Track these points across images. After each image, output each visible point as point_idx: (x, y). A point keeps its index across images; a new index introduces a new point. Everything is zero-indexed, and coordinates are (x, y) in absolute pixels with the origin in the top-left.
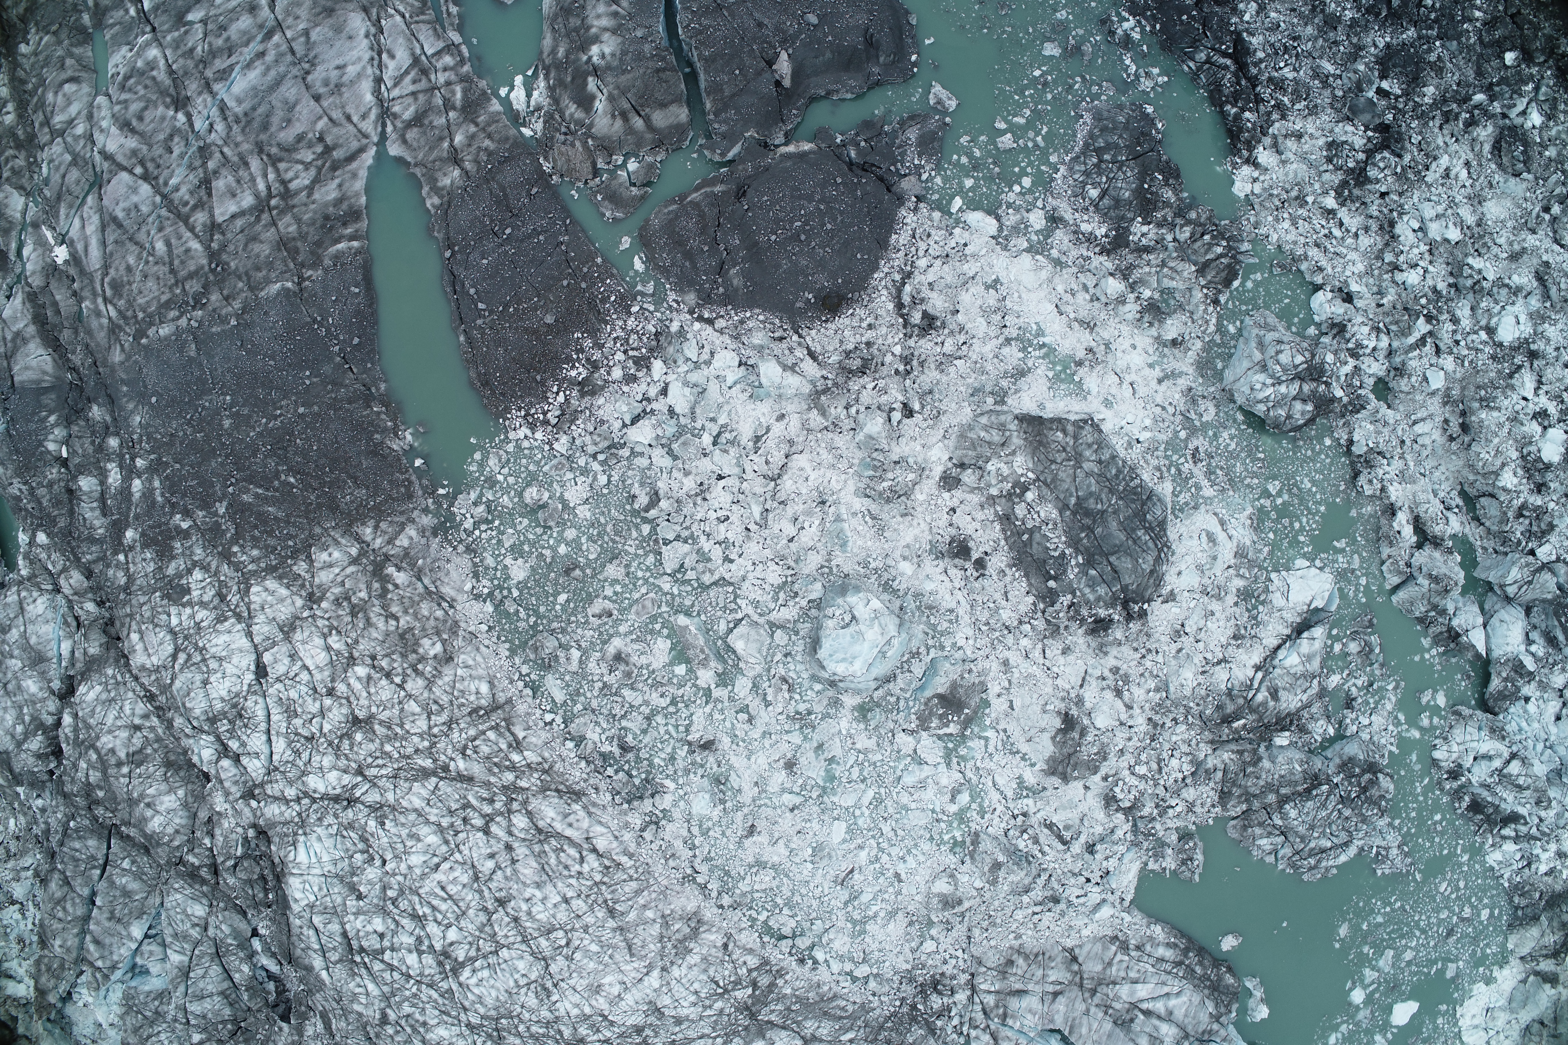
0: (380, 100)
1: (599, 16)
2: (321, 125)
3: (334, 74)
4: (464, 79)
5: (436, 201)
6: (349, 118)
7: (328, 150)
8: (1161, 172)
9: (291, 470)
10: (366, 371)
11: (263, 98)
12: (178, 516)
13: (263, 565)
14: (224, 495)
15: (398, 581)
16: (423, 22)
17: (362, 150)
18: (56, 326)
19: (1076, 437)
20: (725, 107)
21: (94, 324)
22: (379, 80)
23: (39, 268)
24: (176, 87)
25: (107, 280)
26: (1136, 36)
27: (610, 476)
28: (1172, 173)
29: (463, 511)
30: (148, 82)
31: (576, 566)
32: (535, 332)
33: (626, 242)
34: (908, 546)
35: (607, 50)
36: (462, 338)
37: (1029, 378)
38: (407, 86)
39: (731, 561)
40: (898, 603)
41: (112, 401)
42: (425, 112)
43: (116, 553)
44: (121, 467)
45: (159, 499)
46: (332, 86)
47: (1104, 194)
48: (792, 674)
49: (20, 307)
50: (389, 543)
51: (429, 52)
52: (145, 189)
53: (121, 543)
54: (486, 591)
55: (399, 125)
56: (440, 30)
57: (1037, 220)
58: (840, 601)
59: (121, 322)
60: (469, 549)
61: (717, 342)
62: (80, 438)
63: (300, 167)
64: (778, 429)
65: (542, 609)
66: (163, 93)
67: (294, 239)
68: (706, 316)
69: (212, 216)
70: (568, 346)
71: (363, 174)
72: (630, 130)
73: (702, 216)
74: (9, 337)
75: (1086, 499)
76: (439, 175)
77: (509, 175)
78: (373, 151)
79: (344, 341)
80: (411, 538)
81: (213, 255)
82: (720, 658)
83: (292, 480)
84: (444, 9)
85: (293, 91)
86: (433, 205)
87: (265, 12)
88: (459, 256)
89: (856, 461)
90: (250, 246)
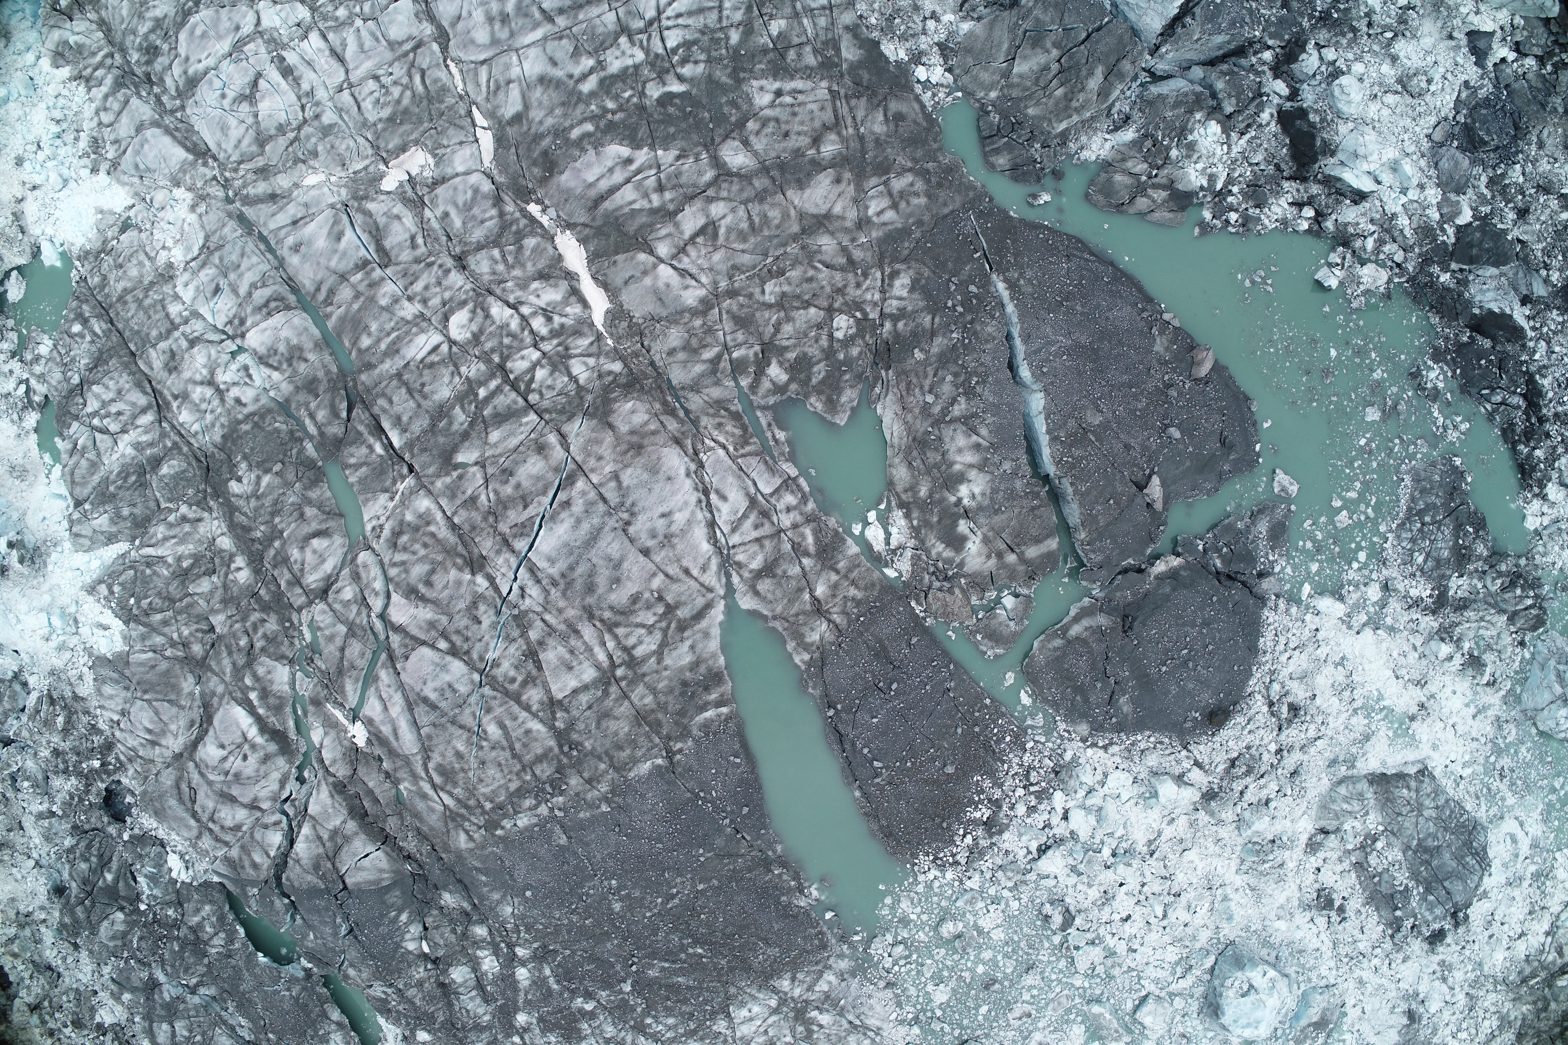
0: (718, 549)
1: (960, 451)
2: (657, 582)
3: (661, 524)
4: (810, 519)
5: (807, 657)
6: (687, 572)
7: (670, 609)
8: (1472, 524)
9: (696, 942)
10: (759, 837)
11: (580, 556)
12: (580, 1000)
13: (681, 1031)
14: (628, 975)
15: (823, 1023)
16: (750, 454)
17: (709, 606)
18: (378, 816)
19: (1417, 791)
20: (1101, 537)
21: (421, 806)
22: (712, 524)
23: (339, 755)
24: (465, 545)
25: (431, 765)
26: (1441, 385)
27: (1019, 899)
28: (1480, 524)
29: (880, 952)
30: (427, 539)
31: (994, 981)
32: (935, 782)
33: (1010, 678)
34: (1282, 907)
35: (977, 490)
36: (857, 794)
37: (1373, 740)
38: (748, 532)
39: (1135, 951)
40: (1274, 954)
41: (465, 887)
42: (776, 560)
43: (509, 1036)
44: (496, 953)
45: (555, 987)
46: (661, 538)
47: (1428, 555)
48: (1190, 1030)
49: (329, 801)
50: (808, 990)
51: (767, 490)
52: (457, 667)
53: (512, 1026)
54: (910, 1016)
55: (746, 575)
56: (771, 462)
57: (1374, 593)
58: (1239, 974)
59: (463, 811)
60: (889, 985)
61: (1109, 763)
62: (437, 928)
63: (643, 631)
64: (1169, 832)
65: (965, 1022)
66: (450, 552)
67: (653, 711)
68: (1101, 744)
69: (548, 691)
70: (968, 790)
71: (716, 632)
72: (1002, 565)
73: (1090, 652)
74: (326, 837)
75: (1425, 839)
76: (805, 630)
77: (886, 628)
78: (721, 606)
79: (732, 811)
80: (830, 983)
81: (561, 736)
82: (1130, 1031)
83: (700, 951)
84: (769, 435)
85: (616, 545)
86: (803, 661)
87: (558, 453)
88: (844, 715)
89: (1239, 848)
90: (604, 724)
